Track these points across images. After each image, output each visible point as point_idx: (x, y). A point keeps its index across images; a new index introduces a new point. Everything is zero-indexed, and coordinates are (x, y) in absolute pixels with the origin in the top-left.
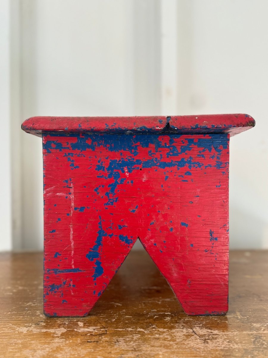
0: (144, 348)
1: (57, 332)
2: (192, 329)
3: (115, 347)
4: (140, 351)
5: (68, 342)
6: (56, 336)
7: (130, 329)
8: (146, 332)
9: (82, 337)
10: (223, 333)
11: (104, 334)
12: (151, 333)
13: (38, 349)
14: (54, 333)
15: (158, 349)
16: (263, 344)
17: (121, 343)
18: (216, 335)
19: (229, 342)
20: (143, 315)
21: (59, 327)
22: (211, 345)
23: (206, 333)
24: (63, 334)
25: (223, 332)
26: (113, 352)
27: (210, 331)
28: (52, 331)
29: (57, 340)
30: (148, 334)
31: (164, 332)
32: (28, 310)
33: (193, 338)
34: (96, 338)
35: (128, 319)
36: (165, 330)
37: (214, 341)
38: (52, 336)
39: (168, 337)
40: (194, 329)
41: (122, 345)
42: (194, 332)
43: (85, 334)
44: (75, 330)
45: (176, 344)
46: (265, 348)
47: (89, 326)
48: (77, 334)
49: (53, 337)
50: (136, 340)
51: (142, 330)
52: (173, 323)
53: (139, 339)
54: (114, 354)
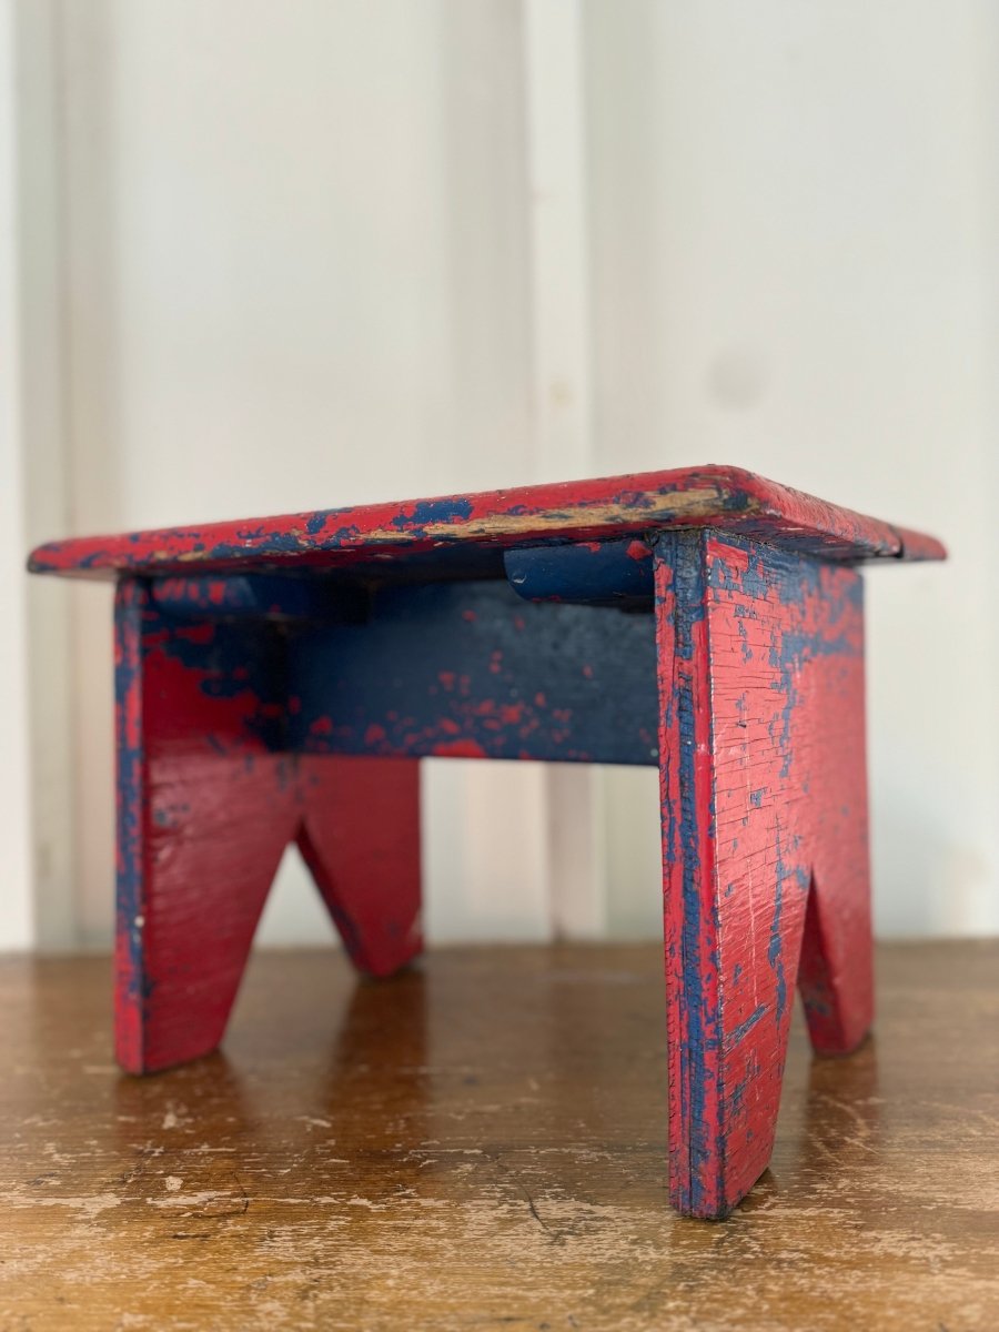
0: (347, 1257)
1: (88, 1208)
2: (530, 1200)
3: (258, 1252)
4: (330, 1265)
5: (112, 1236)
6: (80, 1217)
7: (326, 1200)
8: (374, 1208)
9: (164, 1223)
10: (630, 1215)
11: (237, 1213)
12: (390, 1213)
13: (13, 1257)
14: (79, 1210)
15: (392, 1259)
16: (745, 1250)
17: (278, 1242)
18: (604, 1218)
19: (634, 1242)
20: (389, 1156)
21: (101, 1192)
22: (572, 1249)
23: (572, 1215)
24: (104, 1214)
25: (632, 1210)
26: (242, 1267)
27: (587, 1207)
28: (74, 1203)
29: (80, 1231)
30: (380, 1215)
31: (434, 1210)
32: (19, 1141)
33: (521, 1228)
34: (204, 1227)
35: (332, 1169)
36: (440, 1204)
37: (588, 1238)
38: (70, 1219)
39: (442, 1224)
40: (538, 1204)
41: (283, 1245)
42: (533, 1209)
43: (176, 1214)
44: (149, 1200)
45: (457, 1246)
46: (747, 1263)
47: (198, 1189)
48: (151, 1214)
49: (72, 1222)
50: (331, 1234)
51: (364, 1202)
52: (475, 1183)
53: (342, 1229)
54: (247, 1273)
